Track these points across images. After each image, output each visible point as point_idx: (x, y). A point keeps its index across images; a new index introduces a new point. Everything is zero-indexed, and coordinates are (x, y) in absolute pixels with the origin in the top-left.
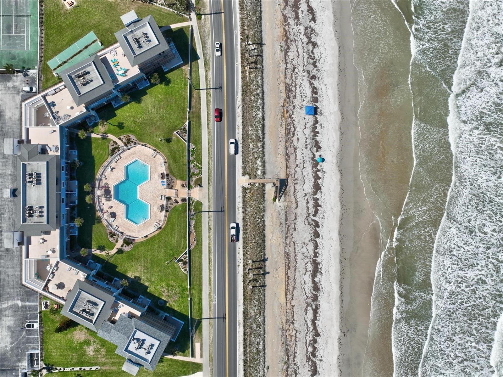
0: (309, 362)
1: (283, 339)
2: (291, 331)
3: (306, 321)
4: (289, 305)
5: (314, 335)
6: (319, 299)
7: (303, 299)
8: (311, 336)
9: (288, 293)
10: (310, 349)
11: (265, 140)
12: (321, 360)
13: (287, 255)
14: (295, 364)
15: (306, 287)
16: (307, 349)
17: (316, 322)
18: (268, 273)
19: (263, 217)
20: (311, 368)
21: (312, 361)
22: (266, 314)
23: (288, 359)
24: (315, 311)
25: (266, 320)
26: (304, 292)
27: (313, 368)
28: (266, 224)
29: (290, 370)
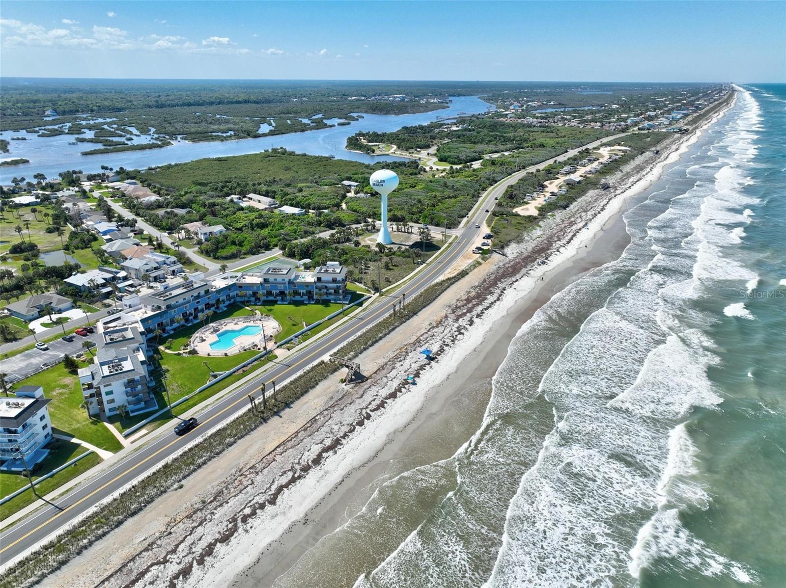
0: (230, 523)
1: (229, 479)
2: (247, 479)
3: (273, 482)
4: (271, 456)
5: (268, 500)
6: (310, 471)
7: (292, 461)
8: (263, 499)
9: (282, 447)
10: (247, 511)
11: (371, 348)
12: (247, 531)
13: (314, 420)
14: (213, 513)
15: (307, 453)
16: (244, 508)
17: (285, 489)
18: (281, 417)
19: (320, 381)
20: (226, 531)
21: (236, 525)
22: (239, 442)
23: (211, 502)
24: (293, 480)
25: (233, 447)
26: (299, 457)
27: (227, 533)
28: (317, 387)
29: (199, 514)
